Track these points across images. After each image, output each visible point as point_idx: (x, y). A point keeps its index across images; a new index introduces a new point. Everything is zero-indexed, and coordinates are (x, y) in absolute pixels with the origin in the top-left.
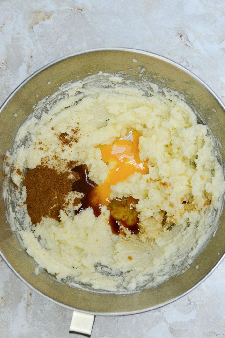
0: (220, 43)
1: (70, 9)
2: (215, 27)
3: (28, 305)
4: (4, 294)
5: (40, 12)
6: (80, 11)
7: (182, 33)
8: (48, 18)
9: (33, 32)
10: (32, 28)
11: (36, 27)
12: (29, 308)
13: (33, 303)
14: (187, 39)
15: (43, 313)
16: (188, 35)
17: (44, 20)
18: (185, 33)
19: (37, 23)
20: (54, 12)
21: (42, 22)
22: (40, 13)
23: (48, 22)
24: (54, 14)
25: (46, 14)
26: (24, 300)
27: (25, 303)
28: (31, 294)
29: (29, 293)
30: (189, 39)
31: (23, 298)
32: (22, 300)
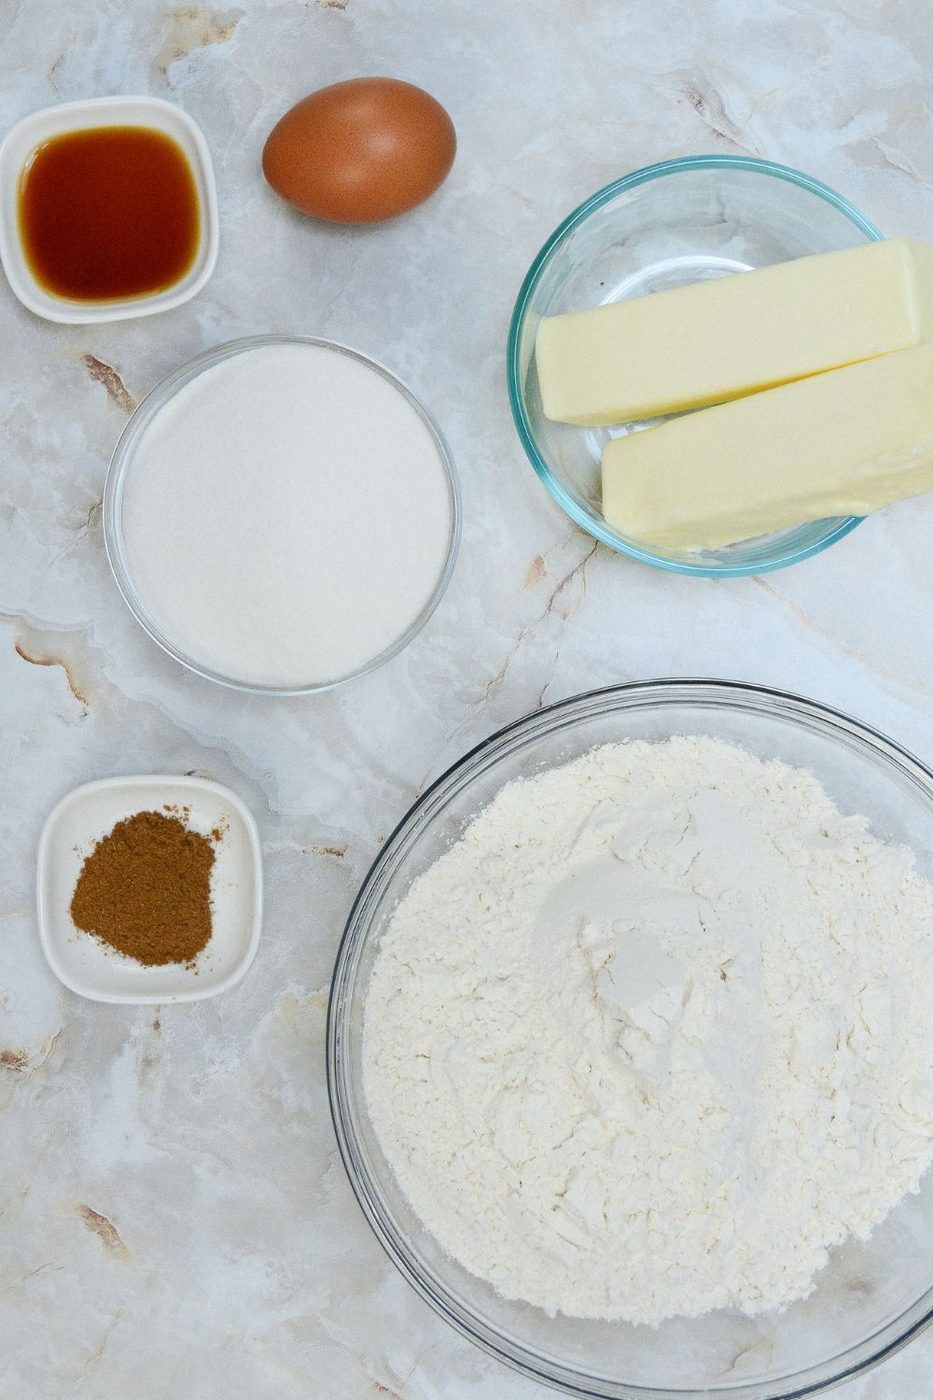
0: (840, 127)
1: (298, 848)
2: (824, 69)
3: (148, 1062)
4: (63, 1026)
5: (193, 15)
6: (336, 9)
7: (702, 91)
8: (222, 33)
9: (168, 85)
10: (164, 71)
11: (176, 69)
12: (151, 1075)
13: (167, 1056)
14: (722, 112)
15: (202, 1093)
16: (723, 95)
17: (206, 41)
18: (715, 91)
19: (179, 54)
20: (243, 13)
21: (198, 50)
22: (191, 17)
23: (220, 50)
24: (244, 21)
25: (213, 21)
26: (134, 1044)
27: (137, 1058)
28: (157, 1025)
29: (152, 1021)
30: (727, 111)
31: (131, 1039)
32: (127, 1047)
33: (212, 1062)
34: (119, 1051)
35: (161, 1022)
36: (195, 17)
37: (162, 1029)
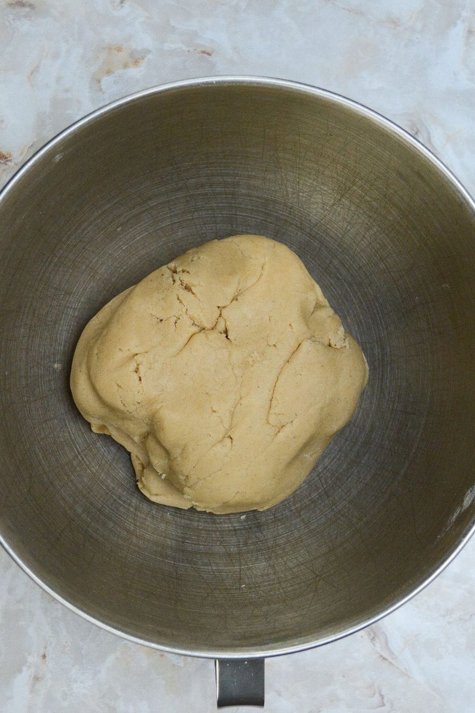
1: (185, 48)
3: (37, 679)
5: (119, 49)
6: (206, 55)
7: (418, 127)
8: (136, 63)
9: (101, 90)
10: (99, 81)
11: (106, 81)
12: (38, 686)
13: (49, 676)
15: (68, 700)
17: (126, 66)
19: (109, 72)
20: (148, 51)
21: (120, 71)
22: (118, 50)
23: (134, 72)
24: (150, 56)
25: (132, 55)
26: (29, 667)
27: (30, 676)
28: (44, 656)
29: (41, 653)
30: (432, 141)
31: (28, 664)
32: (25, 669)
33: (76, 681)
34: (20, 671)
35: (47, 655)
36: (121, 51)
37: (47, 659)
